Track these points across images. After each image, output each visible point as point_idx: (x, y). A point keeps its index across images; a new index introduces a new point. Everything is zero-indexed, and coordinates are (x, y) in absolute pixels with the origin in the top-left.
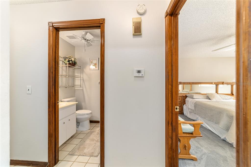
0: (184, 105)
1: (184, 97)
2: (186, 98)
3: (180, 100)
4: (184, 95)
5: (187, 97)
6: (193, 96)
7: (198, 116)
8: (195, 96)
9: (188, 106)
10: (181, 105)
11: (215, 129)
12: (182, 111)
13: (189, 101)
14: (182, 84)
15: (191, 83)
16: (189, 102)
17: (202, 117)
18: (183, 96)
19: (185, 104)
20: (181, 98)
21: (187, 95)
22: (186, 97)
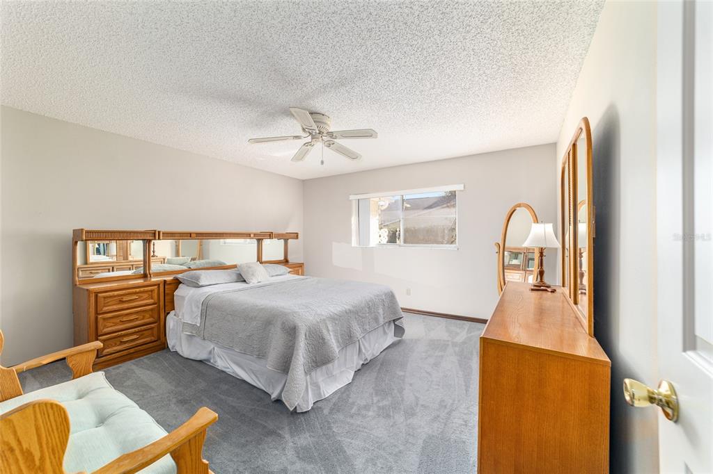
0: (168, 313)
1: (170, 284)
2: (177, 288)
3: (152, 298)
4: (169, 278)
5: (181, 283)
6: (198, 278)
7: (212, 347)
8: (206, 277)
9: (183, 316)
10: (156, 316)
11: (257, 377)
12: (162, 339)
13: (186, 299)
14: (161, 238)
15: (195, 235)
16: (186, 302)
17: (223, 347)
18: (165, 281)
19: (174, 309)
20: (156, 291)
21: (179, 276)
22: (177, 283)
